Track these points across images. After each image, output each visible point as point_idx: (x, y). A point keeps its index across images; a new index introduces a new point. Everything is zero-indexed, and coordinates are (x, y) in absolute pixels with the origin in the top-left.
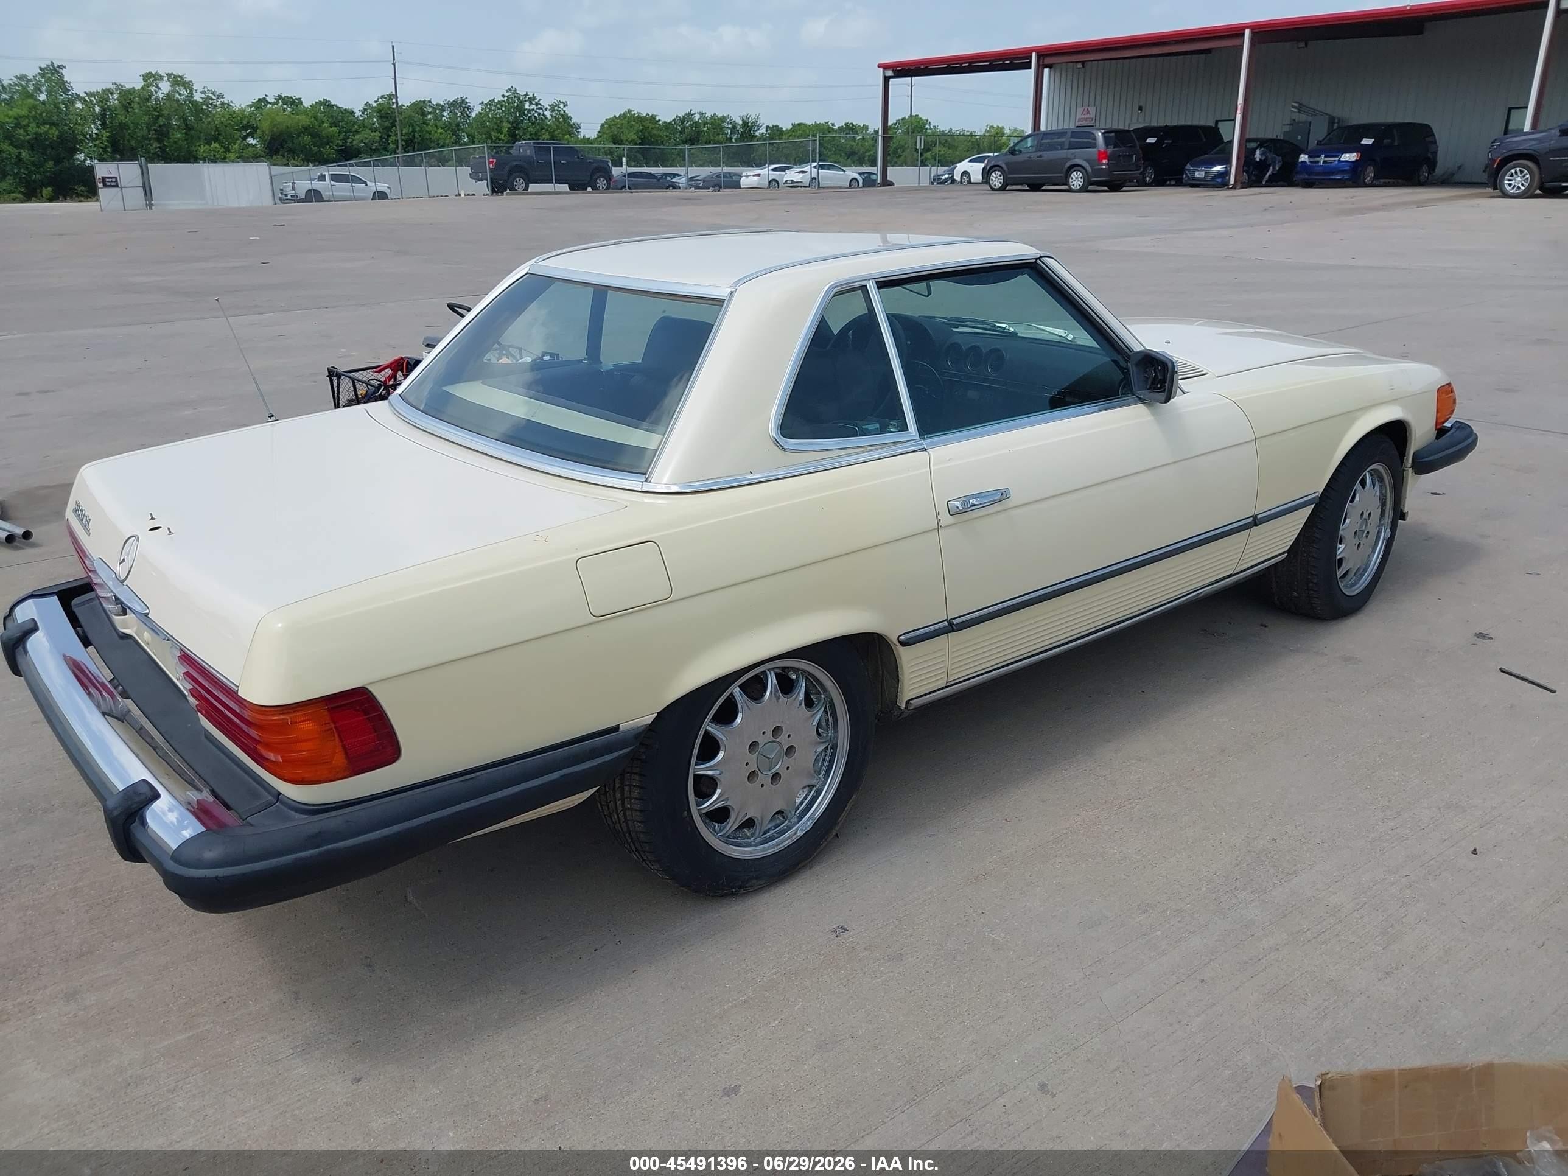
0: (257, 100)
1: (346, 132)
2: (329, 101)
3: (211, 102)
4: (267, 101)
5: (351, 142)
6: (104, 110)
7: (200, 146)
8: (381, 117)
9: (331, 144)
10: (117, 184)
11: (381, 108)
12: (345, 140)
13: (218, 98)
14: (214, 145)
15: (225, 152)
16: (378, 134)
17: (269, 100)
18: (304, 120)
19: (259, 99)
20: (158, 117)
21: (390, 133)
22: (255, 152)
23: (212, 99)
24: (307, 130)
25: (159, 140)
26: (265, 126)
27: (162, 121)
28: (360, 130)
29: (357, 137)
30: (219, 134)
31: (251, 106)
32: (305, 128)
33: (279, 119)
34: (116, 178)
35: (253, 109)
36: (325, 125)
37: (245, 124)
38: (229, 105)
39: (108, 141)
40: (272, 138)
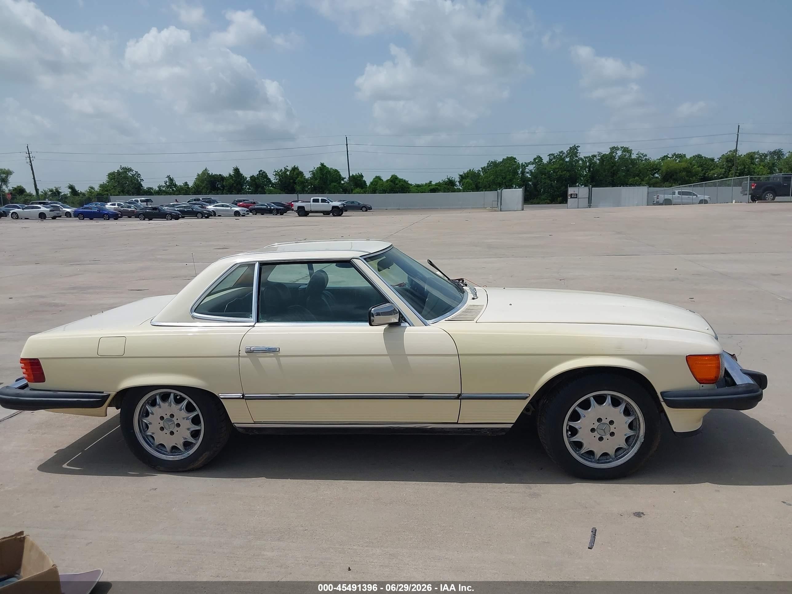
0: (663, 156)
1: (706, 170)
2: (701, 155)
3: (640, 158)
4: (668, 156)
5: (708, 174)
6: (590, 164)
7: (630, 179)
8: (727, 161)
9: (696, 176)
10: (577, 197)
11: (728, 157)
12: (705, 174)
13: (644, 157)
14: (637, 178)
15: (641, 181)
16: (724, 170)
17: (669, 156)
18: (684, 165)
19: (664, 156)
20: (613, 166)
21: (731, 169)
22: (656, 181)
23: (641, 157)
24: (685, 169)
25: (612, 177)
26: (664, 169)
27: (615, 168)
28: (714, 168)
29: (712, 172)
30: (640, 173)
31: (659, 160)
32: (684, 169)
33: (671, 165)
34: (577, 194)
35: (661, 160)
36: (695, 166)
37: (654, 168)
38: (648, 159)
39: (589, 177)
40: (666, 174)
